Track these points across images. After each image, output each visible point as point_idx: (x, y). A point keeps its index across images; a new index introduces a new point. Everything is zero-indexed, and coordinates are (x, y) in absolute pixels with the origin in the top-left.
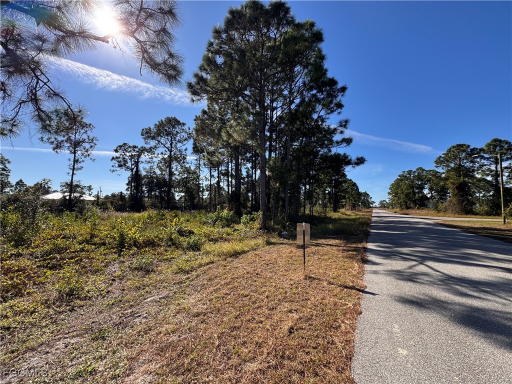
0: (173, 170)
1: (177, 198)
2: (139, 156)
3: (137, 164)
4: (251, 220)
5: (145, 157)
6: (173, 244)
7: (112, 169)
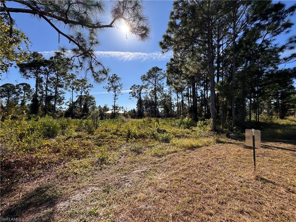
0: (157, 96)
1: (160, 111)
2: (141, 90)
3: (140, 94)
4: (205, 124)
5: (143, 91)
6: (154, 137)
7: (130, 98)
